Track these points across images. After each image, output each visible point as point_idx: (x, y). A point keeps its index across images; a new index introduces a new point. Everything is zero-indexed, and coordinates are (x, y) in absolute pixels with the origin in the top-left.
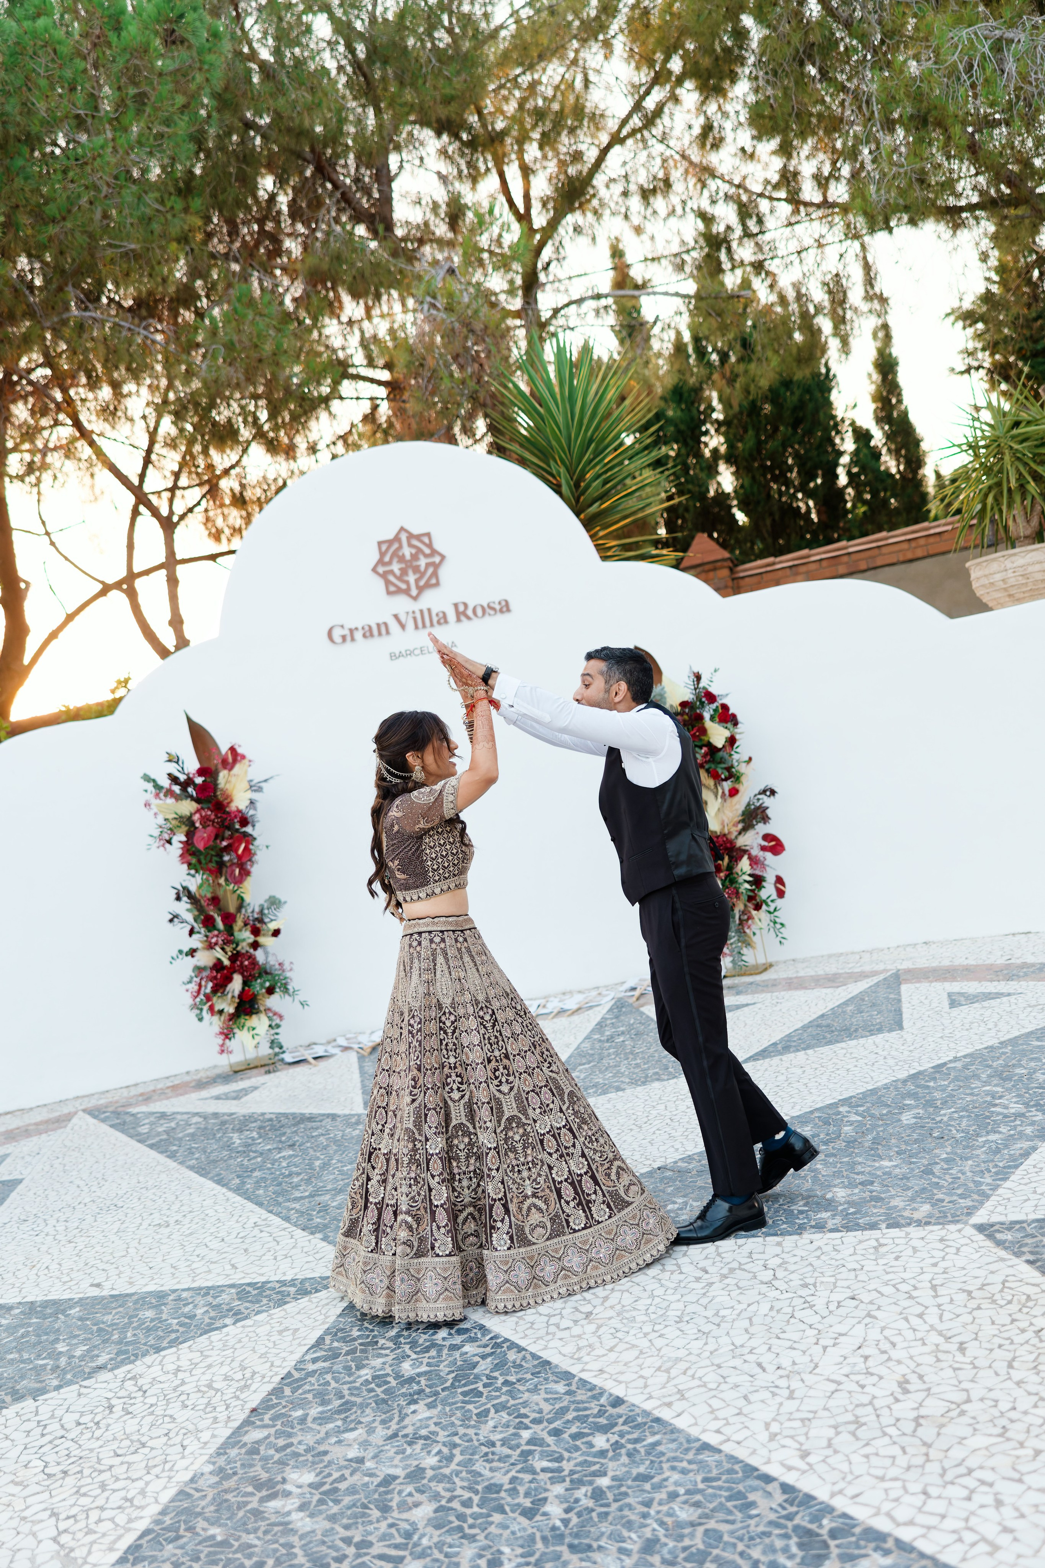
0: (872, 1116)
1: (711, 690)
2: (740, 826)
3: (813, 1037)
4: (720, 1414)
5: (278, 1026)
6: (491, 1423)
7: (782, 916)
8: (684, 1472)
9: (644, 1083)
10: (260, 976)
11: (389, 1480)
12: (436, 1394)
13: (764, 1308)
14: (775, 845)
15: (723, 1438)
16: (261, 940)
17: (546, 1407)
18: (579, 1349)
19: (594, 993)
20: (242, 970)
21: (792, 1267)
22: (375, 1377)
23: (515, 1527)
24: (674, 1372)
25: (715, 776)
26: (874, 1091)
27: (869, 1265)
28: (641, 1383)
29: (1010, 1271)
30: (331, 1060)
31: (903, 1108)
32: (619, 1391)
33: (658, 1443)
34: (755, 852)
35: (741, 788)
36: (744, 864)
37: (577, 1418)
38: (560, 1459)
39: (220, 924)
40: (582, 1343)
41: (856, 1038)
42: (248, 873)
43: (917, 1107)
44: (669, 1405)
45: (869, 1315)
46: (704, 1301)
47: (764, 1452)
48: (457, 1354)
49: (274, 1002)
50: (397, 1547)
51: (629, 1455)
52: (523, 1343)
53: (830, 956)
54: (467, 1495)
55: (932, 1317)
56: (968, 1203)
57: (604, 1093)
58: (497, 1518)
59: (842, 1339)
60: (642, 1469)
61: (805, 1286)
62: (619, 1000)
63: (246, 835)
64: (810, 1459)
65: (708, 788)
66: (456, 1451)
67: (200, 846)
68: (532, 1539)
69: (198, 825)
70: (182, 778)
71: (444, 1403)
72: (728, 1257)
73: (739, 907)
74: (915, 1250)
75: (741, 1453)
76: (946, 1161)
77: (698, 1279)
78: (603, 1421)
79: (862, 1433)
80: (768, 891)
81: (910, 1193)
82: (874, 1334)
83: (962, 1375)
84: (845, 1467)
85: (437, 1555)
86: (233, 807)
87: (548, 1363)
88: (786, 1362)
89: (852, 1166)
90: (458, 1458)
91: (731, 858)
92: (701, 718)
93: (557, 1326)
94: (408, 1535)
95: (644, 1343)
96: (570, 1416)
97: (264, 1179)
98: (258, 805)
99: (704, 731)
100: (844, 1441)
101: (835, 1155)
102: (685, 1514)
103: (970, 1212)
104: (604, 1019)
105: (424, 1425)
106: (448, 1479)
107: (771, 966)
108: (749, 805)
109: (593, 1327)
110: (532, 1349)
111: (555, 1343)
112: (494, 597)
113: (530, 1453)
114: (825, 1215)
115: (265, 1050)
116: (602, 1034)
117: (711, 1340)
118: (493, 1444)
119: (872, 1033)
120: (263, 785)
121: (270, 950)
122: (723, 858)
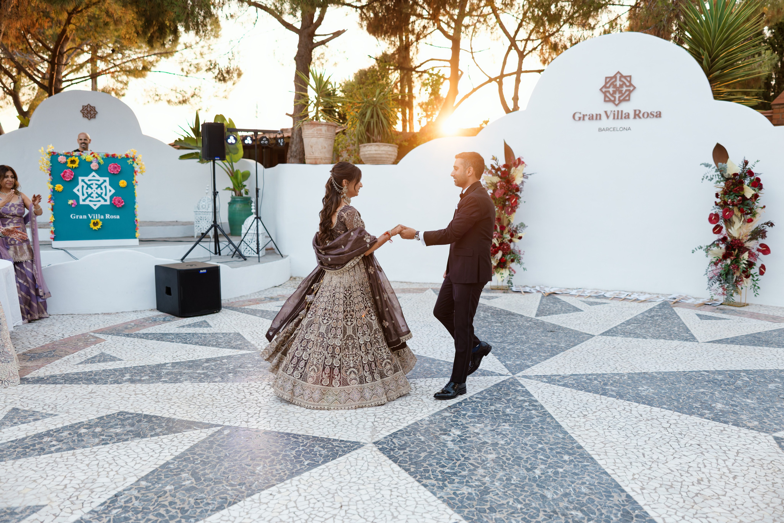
0: (755, 380)
1: (752, 170)
2: (749, 237)
3: (748, 341)
4: (617, 465)
5: (513, 275)
6: (529, 438)
7: (759, 284)
8: (592, 478)
9: (657, 338)
10: (510, 254)
11: (485, 443)
12: (514, 422)
13: (658, 436)
14: (765, 250)
15: (613, 472)
16: (514, 239)
17: (552, 440)
18: (575, 426)
19: (655, 296)
20: (503, 250)
21: (678, 426)
22: (495, 410)
23: (521, 472)
24: (607, 445)
25: (741, 211)
26: (762, 371)
27: (714, 436)
28: (593, 444)
29: (779, 458)
30: (531, 295)
31: (772, 382)
32: (582, 444)
33: (588, 465)
34: (754, 251)
35: (755, 220)
36: (746, 255)
37: (562, 448)
38: (549, 458)
40: (577, 424)
41: (770, 347)
42: (515, 211)
43: (780, 383)
44: (599, 455)
45: (702, 453)
46: (634, 426)
47: (627, 483)
48: (528, 412)
49: (513, 265)
50: (478, 463)
51: (575, 465)
52: (554, 417)
54: (509, 457)
55: (729, 463)
56: (778, 427)
57: (637, 337)
58: (516, 467)
59: (683, 457)
60: (577, 471)
61: (681, 434)
62: (666, 301)
63: (517, 195)
64: (644, 491)
65: (737, 216)
66: (512, 443)
67: (497, 196)
68: (525, 478)
69: (498, 187)
70: (496, 167)
71: (516, 426)
72: (654, 414)
73: (738, 274)
74: (739, 437)
75: (618, 480)
76: (779, 408)
77: (636, 417)
78: (571, 451)
79: (671, 490)
80: (755, 270)
81: (752, 415)
82: (700, 460)
83: (727, 486)
84: (656, 498)
85: (490, 470)
86: (514, 183)
87: (561, 426)
88: (655, 457)
89: (731, 398)
90: (512, 445)
91: (739, 250)
92: (742, 183)
93: (571, 415)
94: (483, 461)
95: (602, 432)
96: (559, 446)
97: (486, 331)
98: (525, 184)
99: (742, 189)
100: (663, 490)
101: (726, 390)
102: (584, 490)
103: (776, 431)
104: (654, 308)
105: (506, 430)
106: (506, 450)
107: (748, 305)
108: (757, 228)
109: (584, 420)
110: (557, 420)
111: (567, 421)
112: (654, 110)
113: (539, 452)
114: (706, 411)
115: (505, 284)
116: (650, 313)
117: (629, 440)
118: (527, 445)
119: (779, 346)
120: (529, 176)
121: (517, 244)
122: (735, 250)
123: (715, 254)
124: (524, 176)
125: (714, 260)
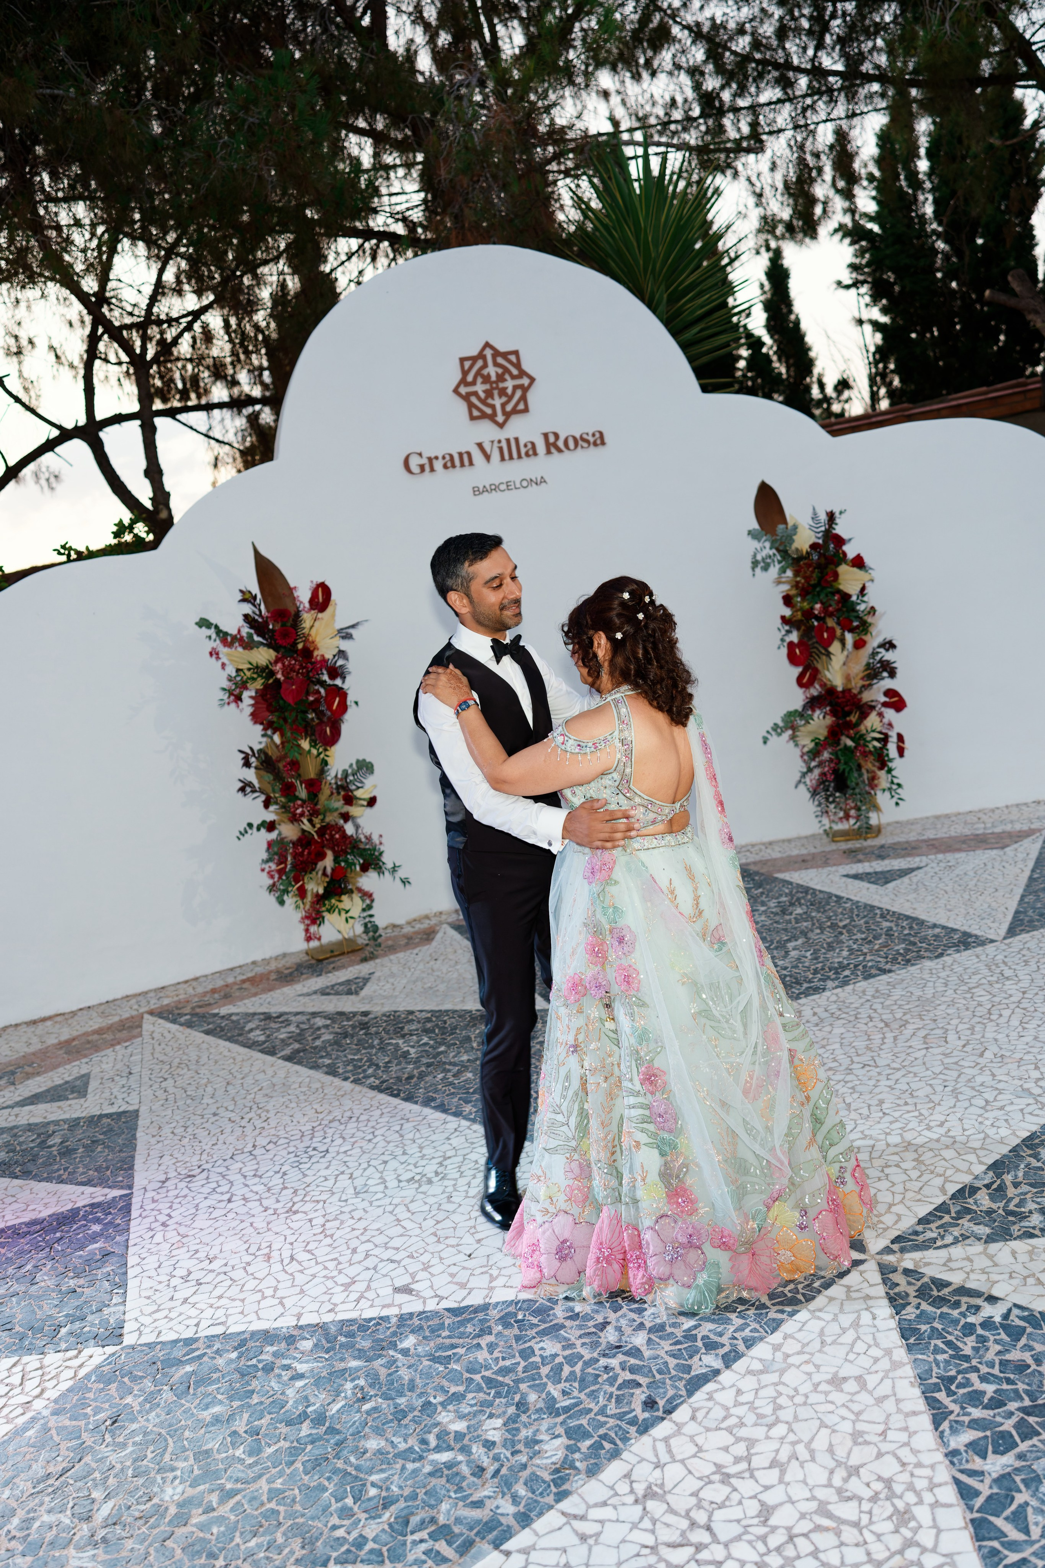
1: (839, 533)
2: (864, 680)
5: (370, 907)
7: (899, 776)
10: (353, 851)
14: (897, 702)
16: (354, 810)
20: (332, 845)
25: (843, 625)
34: (880, 708)
35: (868, 638)
36: (872, 720)
39: (302, 792)
49: (367, 880)
53: (937, 817)
63: (338, 689)
67: (290, 700)
69: (279, 676)
70: (261, 622)
73: (869, 765)
80: (892, 749)
86: (319, 655)
91: (859, 714)
98: (350, 654)
99: (834, 576)
108: (871, 658)
112: (589, 428)
115: (361, 934)
120: (351, 631)
121: (360, 821)
122: (849, 714)
123: (810, 733)
124: (345, 634)
125: (812, 745)
